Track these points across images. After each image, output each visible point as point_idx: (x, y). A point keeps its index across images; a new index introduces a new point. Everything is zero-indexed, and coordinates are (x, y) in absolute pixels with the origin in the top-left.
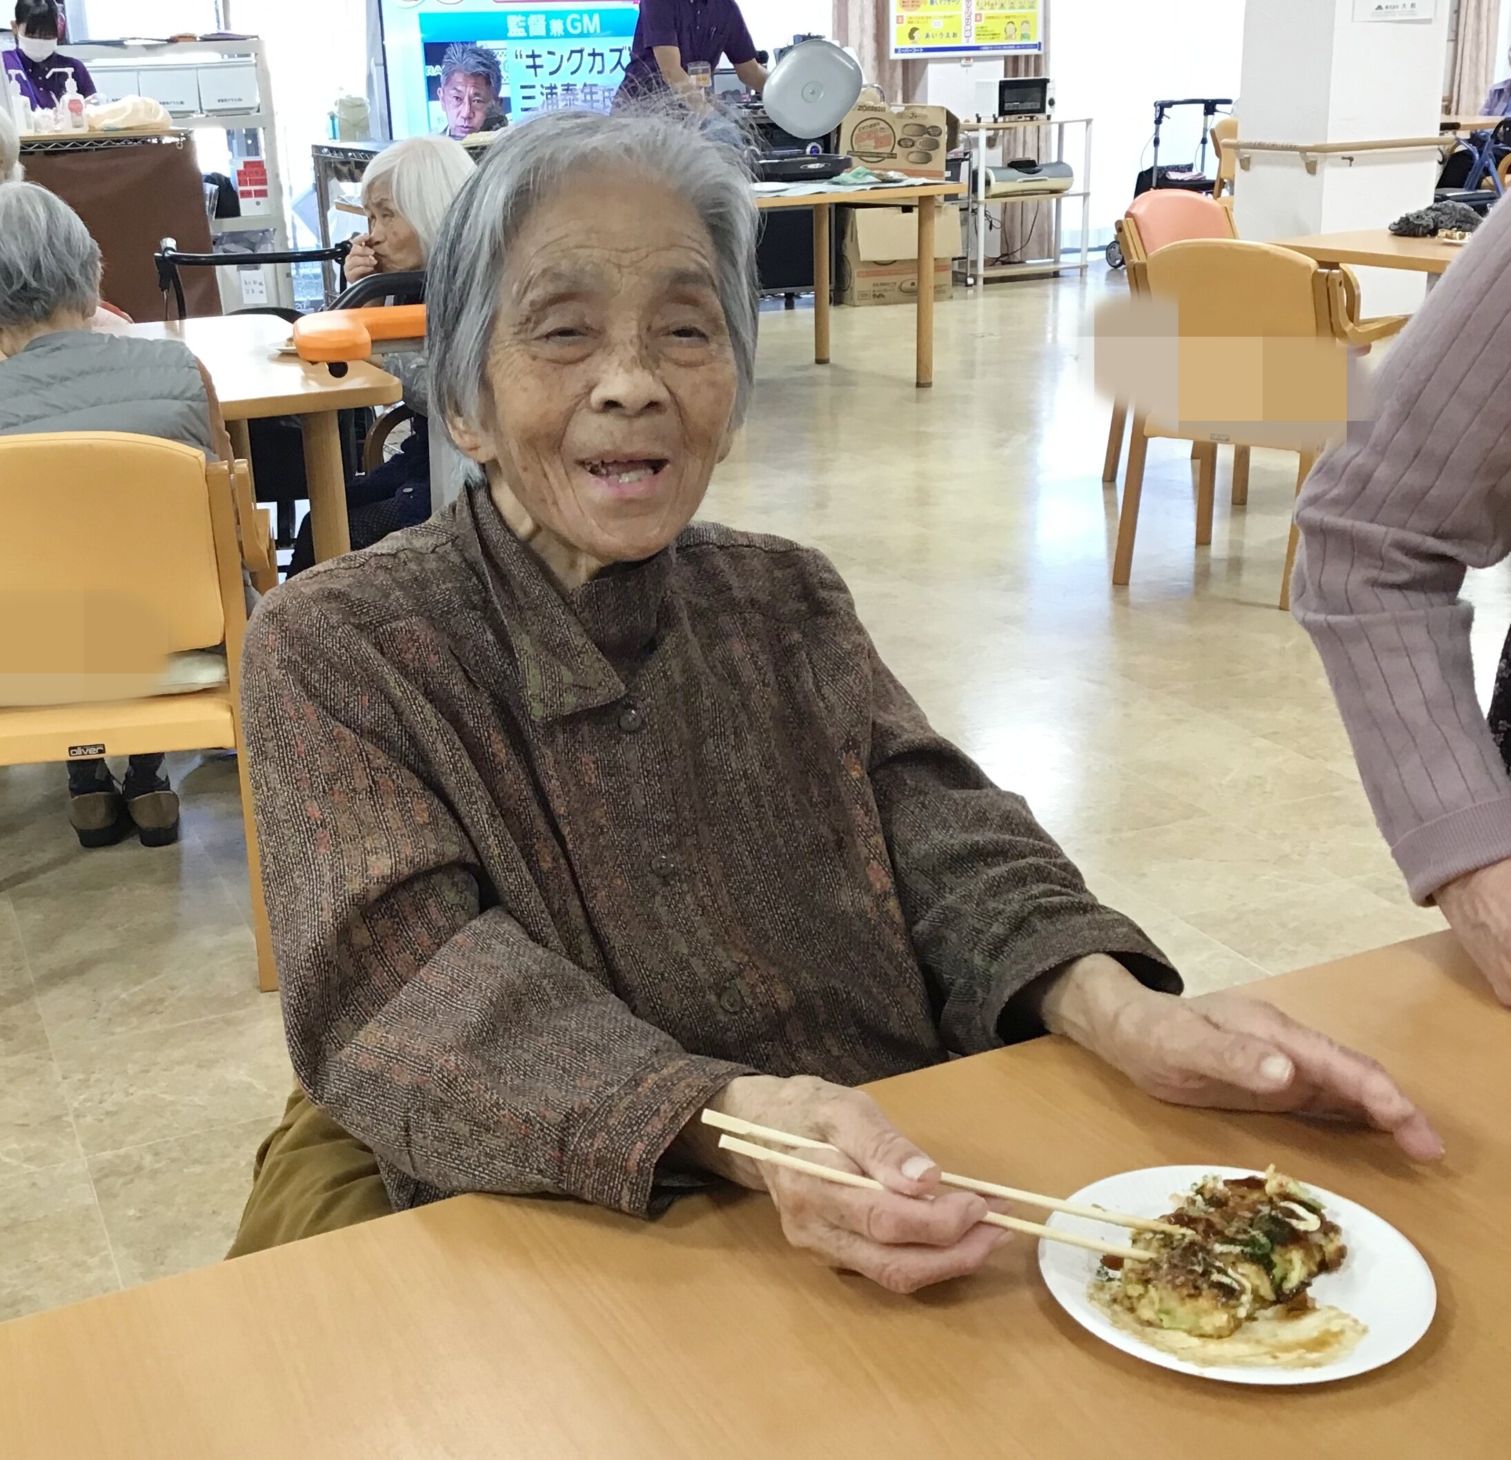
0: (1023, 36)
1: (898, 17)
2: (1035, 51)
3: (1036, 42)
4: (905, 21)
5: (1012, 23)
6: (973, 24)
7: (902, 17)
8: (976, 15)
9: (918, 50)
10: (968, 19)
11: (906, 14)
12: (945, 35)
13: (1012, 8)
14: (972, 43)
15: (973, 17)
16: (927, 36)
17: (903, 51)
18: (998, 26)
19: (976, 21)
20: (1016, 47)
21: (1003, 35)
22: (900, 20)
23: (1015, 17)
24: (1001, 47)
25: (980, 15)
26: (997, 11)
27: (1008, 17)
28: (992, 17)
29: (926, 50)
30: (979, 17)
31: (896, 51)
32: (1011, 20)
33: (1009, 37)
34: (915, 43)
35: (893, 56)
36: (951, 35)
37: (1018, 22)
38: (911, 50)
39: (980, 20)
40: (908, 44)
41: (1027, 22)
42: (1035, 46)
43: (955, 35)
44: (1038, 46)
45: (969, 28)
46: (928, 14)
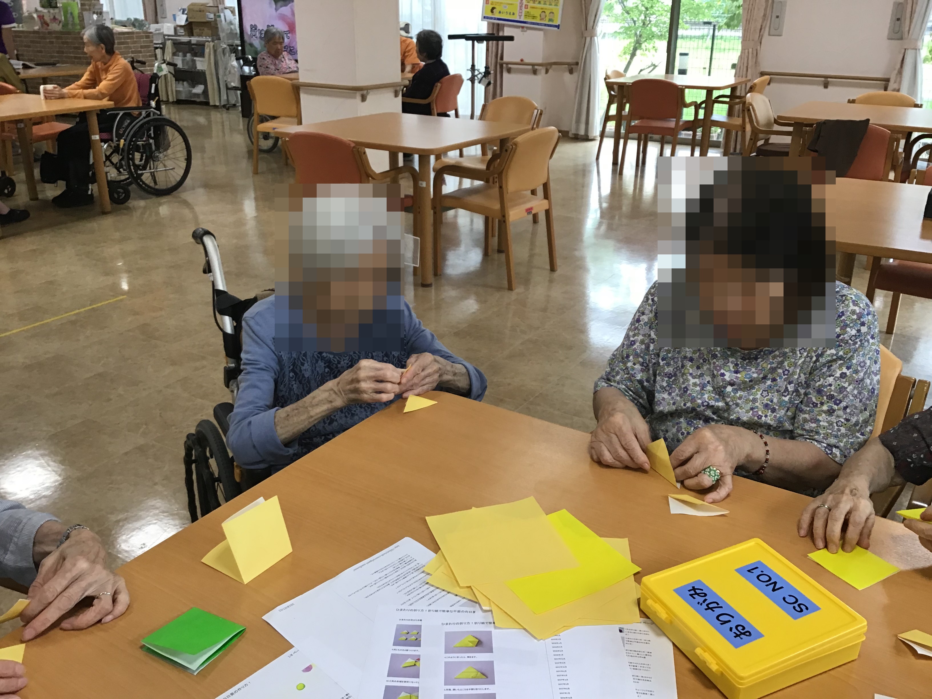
0: (550, 20)
5: (544, 12)
6: (524, 10)
8: (525, 5)
10: (521, 7)
12: (509, 13)
13: (545, 4)
14: (522, 19)
15: (524, 6)
16: (500, 12)
18: (537, 13)
19: (525, 8)
25: (528, 5)
26: (536, 5)
27: (542, 9)
28: (534, 8)
30: (526, 7)
32: (544, 10)
33: (543, 19)
34: (494, 15)
36: (512, 14)
39: (527, 8)
41: (553, 13)
43: (513, 14)
44: (558, 27)
45: (521, 11)
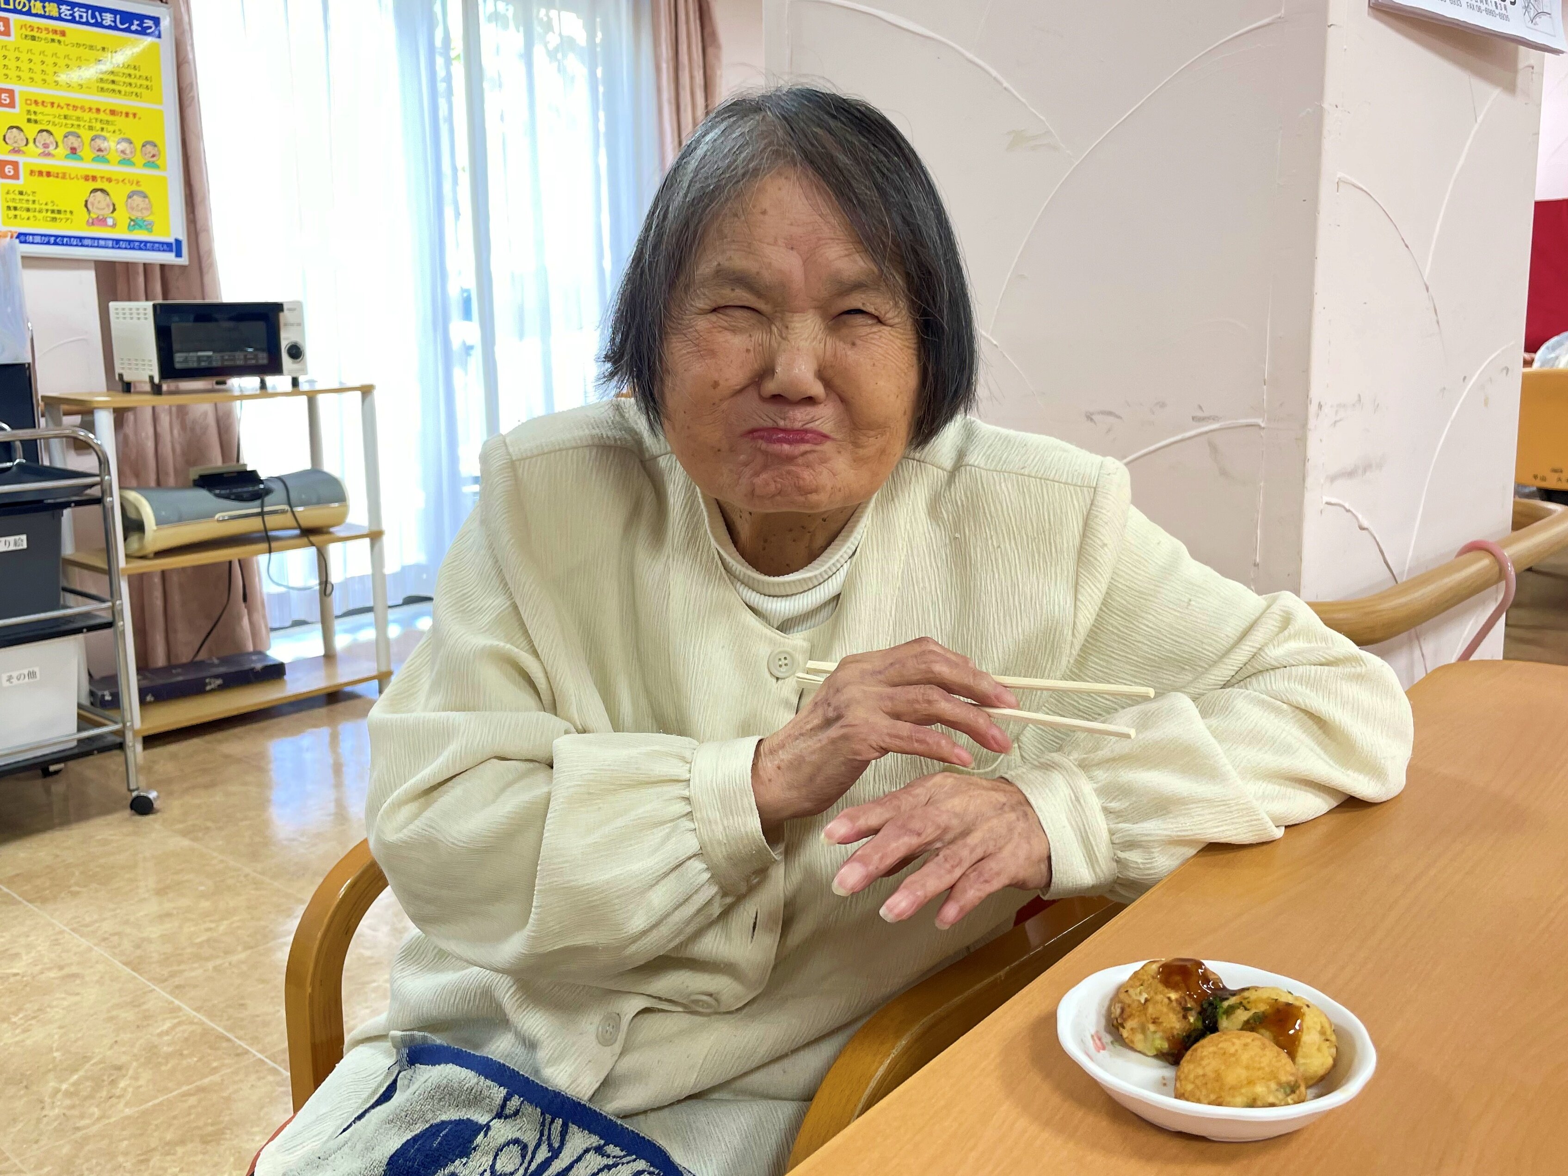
0: (134, 224)
2: (168, 258)
3: (171, 240)
5: (102, 190)
18: (66, 195)
20: (117, 243)
21: (82, 215)
23: (109, 180)
24: (80, 241)
25: (15, 165)
27: (94, 178)
28: (49, 174)
32: (98, 185)
33: (101, 221)
37: (119, 193)
39: (16, 176)
41: (145, 196)
42: (166, 247)
44: (176, 247)
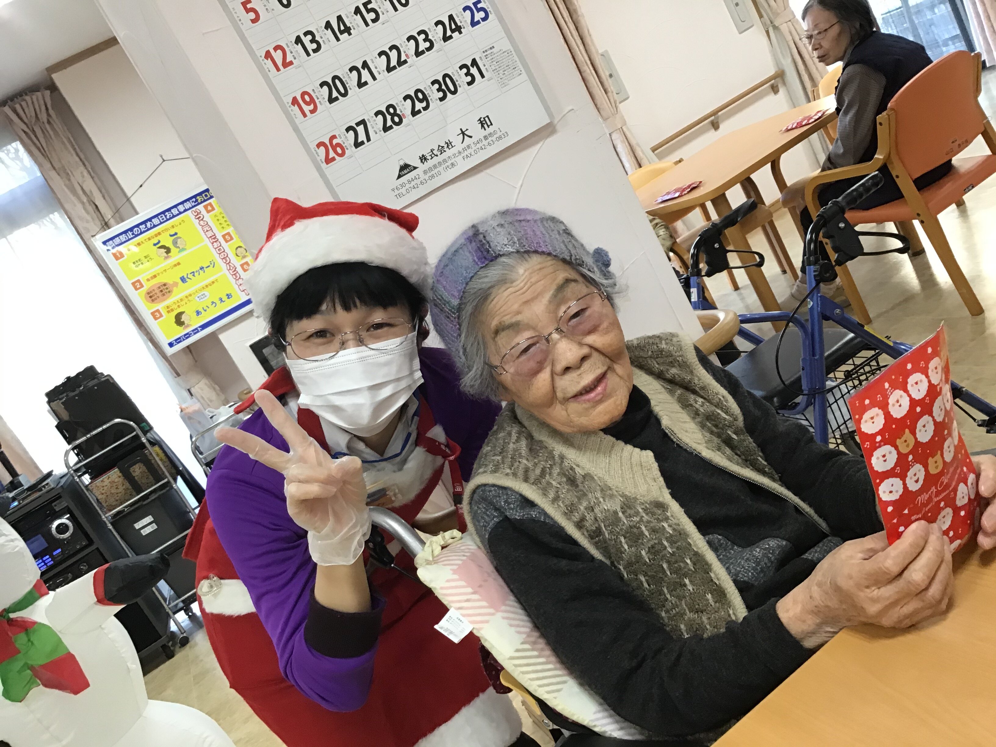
1: (153, 314)
4: (164, 312)
7: (158, 311)
9: (196, 331)
10: (235, 273)
11: (161, 306)
12: (218, 302)
15: (239, 269)
16: (198, 313)
17: (178, 340)
22: (156, 315)
29: (204, 327)
31: (171, 345)
34: (188, 326)
35: (170, 351)
36: (225, 298)
38: (187, 336)
40: (181, 332)
43: (228, 296)
45: (240, 282)
46: (186, 293)
